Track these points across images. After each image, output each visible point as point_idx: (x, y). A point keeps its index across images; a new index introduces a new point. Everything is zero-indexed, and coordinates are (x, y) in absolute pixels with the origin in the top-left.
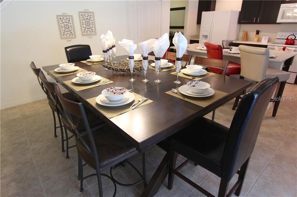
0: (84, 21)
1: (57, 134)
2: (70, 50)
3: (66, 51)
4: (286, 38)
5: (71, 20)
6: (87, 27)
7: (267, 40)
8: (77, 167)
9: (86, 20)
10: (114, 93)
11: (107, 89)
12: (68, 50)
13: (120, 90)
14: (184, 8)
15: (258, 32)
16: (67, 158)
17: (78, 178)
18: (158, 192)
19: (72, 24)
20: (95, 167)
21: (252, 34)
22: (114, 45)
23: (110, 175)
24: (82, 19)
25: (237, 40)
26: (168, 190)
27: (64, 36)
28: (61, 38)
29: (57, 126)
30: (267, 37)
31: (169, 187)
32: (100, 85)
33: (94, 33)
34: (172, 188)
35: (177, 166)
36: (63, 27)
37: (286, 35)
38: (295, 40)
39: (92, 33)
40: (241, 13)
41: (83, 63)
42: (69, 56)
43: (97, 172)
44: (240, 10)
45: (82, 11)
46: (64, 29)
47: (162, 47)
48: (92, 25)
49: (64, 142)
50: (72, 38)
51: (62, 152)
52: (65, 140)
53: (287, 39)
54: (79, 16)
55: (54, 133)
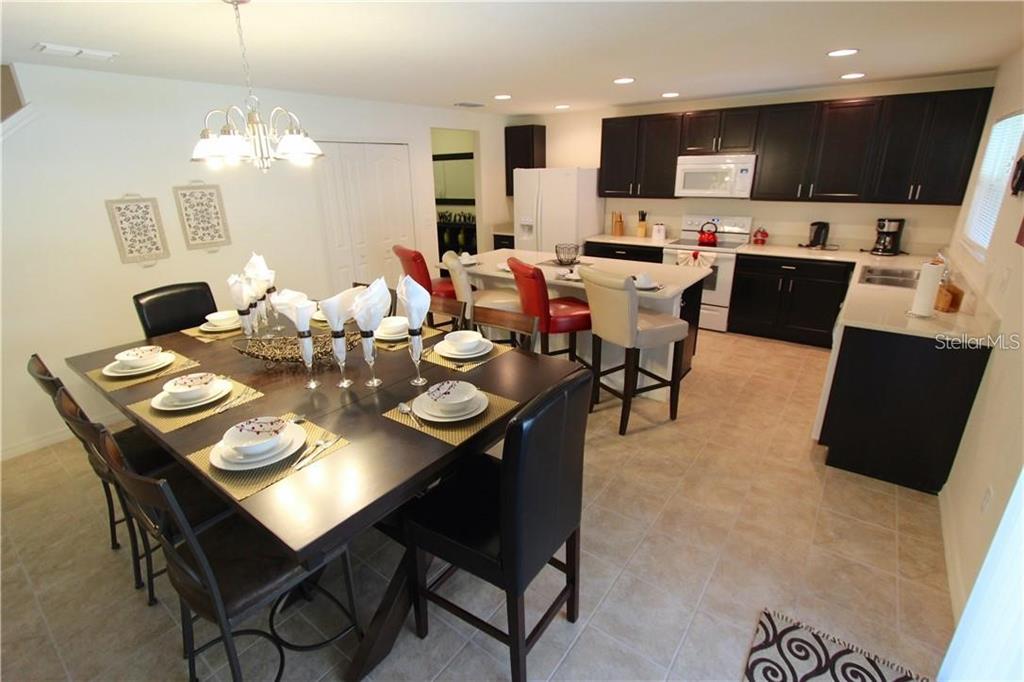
0: (190, 211)
1: (119, 541)
2: (149, 302)
3: (139, 307)
4: (700, 229)
5: (150, 210)
6: (202, 225)
7: (663, 234)
8: (179, 626)
9: (199, 208)
10: (258, 433)
11: (239, 425)
12: (143, 301)
13: (272, 424)
14: (469, 156)
15: (643, 216)
16: (150, 604)
17: (182, 653)
18: (393, 651)
19: (154, 222)
20: (214, 618)
21: (633, 220)
22: (271, 286)
23: (269, 632)
24: (184, 205)
25: (603, 233)
26: (418, 639)
27: (131, 255)
28: (124, 260)
29: (117, 519)
30: (662, 227)
31: (421, 631)
32: (228, 407)
33: (223, 239)
34: (426, 633)
35: (430, 580)
36: (128, 230)
37: (698, 222)
38: (717, 234)
39: (217, 239)
40: (601, 172)
41: (188, 336)
42: (146, 316)
43: (222, 630)
44: (599, 166)
45: (185, 183)
46: (130, 237)
47: (372, 311)
48: (216, 220)
49: (141, 561)
50: (158, 257)
51: (134, 590)
52: (143, 556)
53: (702, 232)
54: (176, 197)
55: (110, 536)
